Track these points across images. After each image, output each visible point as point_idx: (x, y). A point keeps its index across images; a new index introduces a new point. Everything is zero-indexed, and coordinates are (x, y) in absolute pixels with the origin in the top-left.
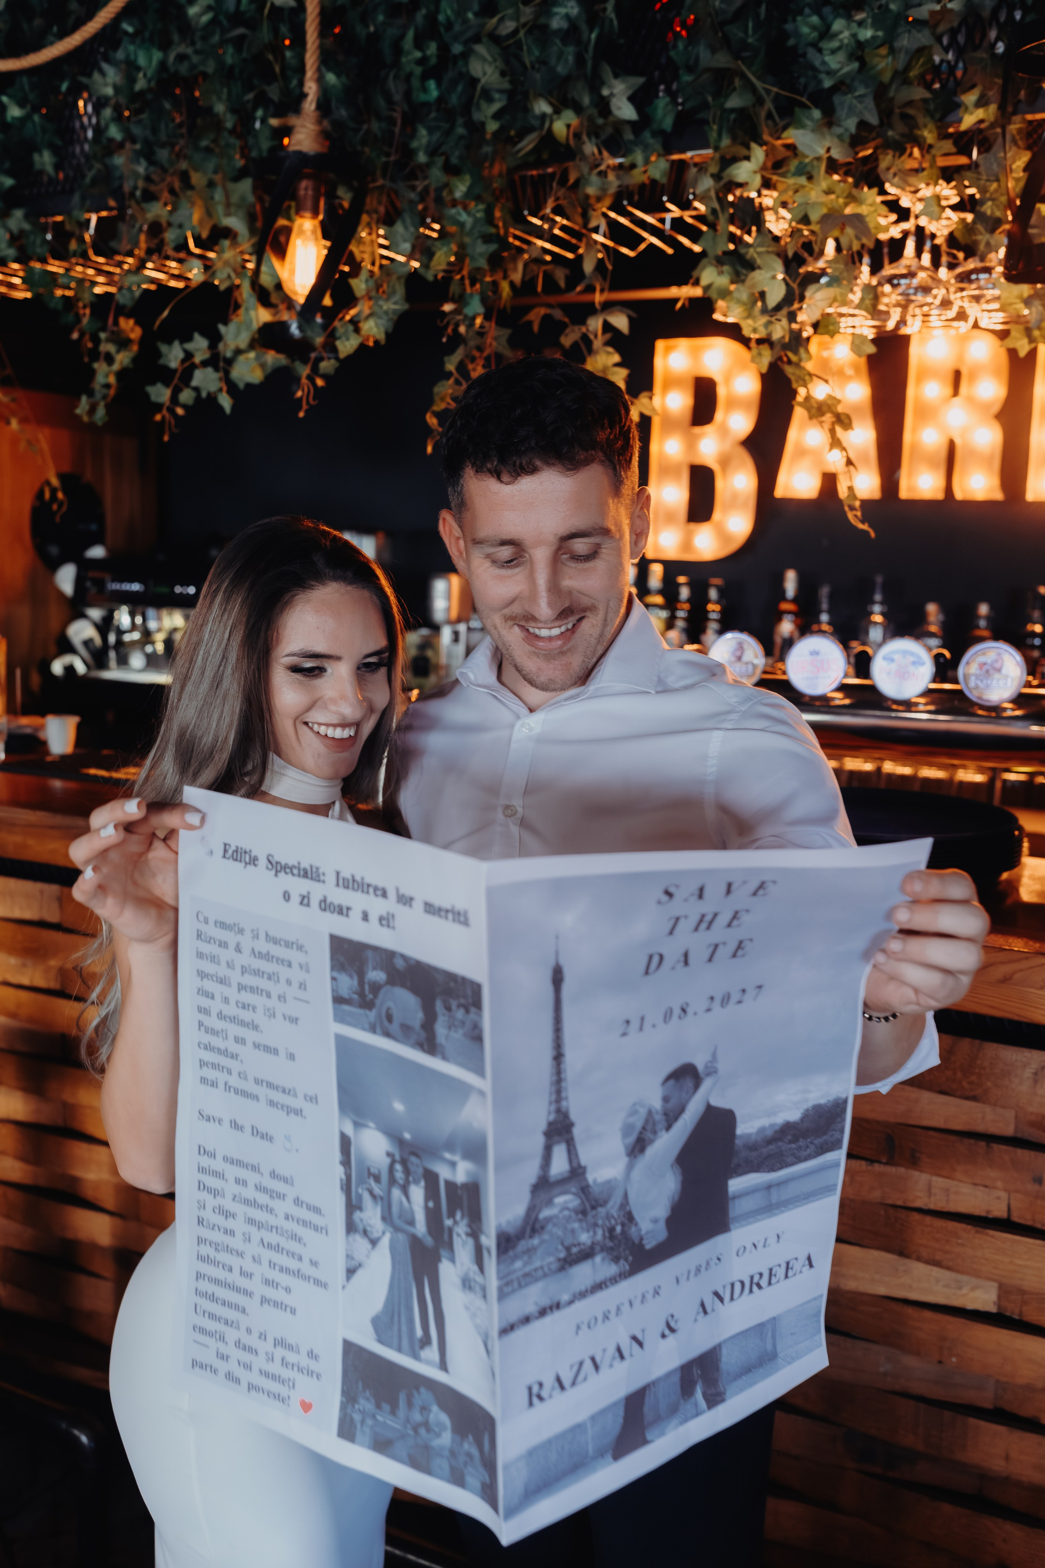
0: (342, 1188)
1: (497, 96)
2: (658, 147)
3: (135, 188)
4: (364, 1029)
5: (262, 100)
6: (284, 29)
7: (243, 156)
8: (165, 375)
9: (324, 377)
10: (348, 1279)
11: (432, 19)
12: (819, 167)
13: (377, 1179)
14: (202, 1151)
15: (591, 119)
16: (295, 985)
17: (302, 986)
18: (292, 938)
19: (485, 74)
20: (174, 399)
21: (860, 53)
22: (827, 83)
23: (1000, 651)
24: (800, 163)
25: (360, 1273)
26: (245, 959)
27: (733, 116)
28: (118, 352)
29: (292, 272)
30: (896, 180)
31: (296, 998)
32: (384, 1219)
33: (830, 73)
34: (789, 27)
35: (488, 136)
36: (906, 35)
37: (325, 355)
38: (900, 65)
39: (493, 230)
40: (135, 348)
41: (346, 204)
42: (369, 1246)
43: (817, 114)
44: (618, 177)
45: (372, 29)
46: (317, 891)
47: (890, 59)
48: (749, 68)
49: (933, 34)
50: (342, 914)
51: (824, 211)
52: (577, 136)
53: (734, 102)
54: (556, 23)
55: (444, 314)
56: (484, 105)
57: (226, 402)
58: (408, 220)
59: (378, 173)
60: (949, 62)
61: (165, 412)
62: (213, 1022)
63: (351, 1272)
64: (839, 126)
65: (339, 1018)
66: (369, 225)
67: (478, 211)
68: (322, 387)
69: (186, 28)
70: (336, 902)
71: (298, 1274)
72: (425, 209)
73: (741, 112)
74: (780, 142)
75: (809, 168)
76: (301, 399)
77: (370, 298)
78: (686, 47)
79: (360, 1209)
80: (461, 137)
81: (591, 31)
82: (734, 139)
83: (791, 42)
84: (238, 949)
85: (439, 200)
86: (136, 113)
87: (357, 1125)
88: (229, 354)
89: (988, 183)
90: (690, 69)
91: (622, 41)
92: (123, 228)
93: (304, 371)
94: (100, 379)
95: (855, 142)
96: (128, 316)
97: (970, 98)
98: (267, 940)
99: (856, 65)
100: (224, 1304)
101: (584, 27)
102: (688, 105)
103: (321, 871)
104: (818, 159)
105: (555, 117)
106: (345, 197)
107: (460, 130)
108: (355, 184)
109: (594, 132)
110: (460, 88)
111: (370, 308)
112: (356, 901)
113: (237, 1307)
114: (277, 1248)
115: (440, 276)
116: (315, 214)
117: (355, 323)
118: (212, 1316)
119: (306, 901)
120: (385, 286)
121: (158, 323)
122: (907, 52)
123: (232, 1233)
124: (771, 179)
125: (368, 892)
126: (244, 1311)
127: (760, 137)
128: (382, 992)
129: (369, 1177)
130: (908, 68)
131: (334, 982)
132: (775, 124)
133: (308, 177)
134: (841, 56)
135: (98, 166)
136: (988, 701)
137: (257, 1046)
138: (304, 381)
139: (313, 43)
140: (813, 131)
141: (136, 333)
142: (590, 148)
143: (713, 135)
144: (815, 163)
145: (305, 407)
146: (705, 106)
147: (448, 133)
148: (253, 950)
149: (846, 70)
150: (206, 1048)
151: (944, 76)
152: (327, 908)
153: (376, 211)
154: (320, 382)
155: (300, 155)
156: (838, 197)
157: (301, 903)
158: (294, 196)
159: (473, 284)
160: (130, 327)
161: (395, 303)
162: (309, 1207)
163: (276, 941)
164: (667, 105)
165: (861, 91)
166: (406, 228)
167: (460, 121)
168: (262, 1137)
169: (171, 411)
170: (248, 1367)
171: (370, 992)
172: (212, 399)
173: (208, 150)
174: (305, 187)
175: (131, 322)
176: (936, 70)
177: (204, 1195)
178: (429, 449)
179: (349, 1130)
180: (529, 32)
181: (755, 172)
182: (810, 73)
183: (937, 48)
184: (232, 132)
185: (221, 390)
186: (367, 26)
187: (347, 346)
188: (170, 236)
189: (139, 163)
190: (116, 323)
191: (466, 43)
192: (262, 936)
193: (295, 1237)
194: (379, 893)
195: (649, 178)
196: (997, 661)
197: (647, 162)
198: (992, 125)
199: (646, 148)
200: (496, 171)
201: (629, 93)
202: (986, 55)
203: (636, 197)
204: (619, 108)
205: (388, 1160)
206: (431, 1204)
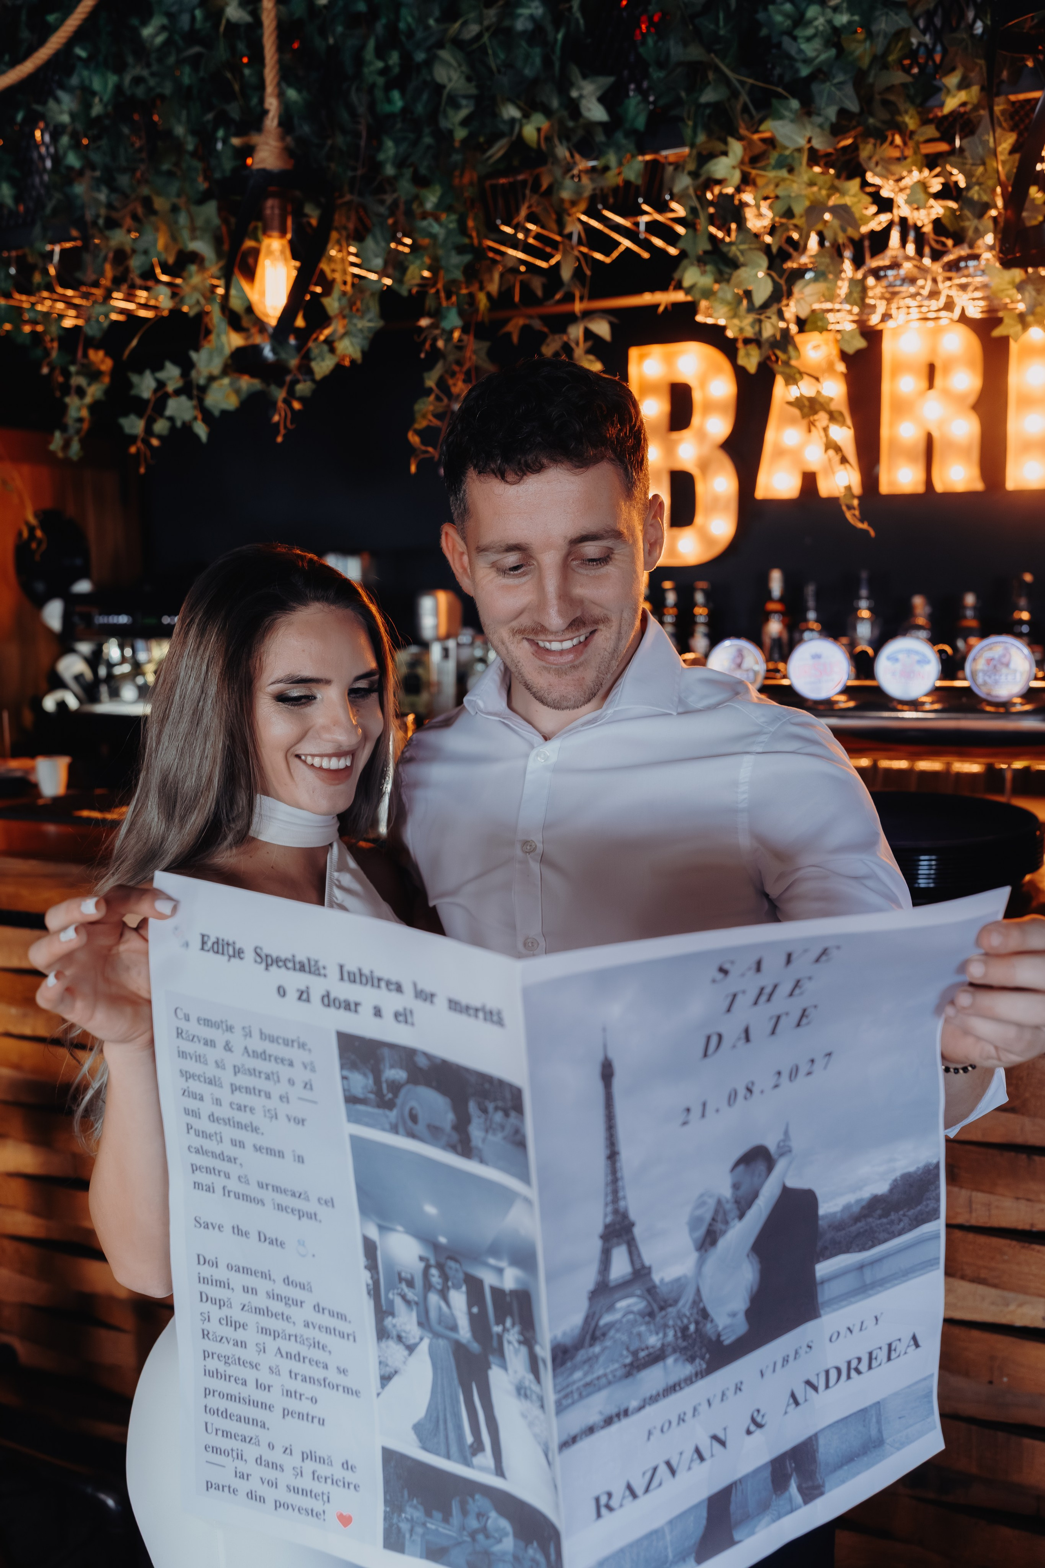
1: (464, 102)
2: (632, 147)
3: (98, 216)
5: (223, 119)
6: (241, 46)
7: (207, 178)
8: (138, 406)
9: (301, 399)
11: (392, 29)
12: (800, 159)
15: (561, 122)
16: (299, 1085)
17: (308, 1086)
19: (450, 80)
20: (149, 431)
21: (836, 39)
22: (805, 72)
23: (1007, 645)
24: (781, 155)
27: (708, 111)
28: (89, 384)
29: (263, 294)
30: (879, 169)
31: (300, 1099)
33: (807, 61)
34: (761, 16)
35: (457, 144)
36: (884, 18)
37: (300, 377)
38: (879, 48)
39: (466, 241)
40: (107, 380)
41: (314, 222)
43: (795, 104)
44: (592, 180)
45: (331, 41)
47: (868, 44)
48: (723, 60)
49: (911, 15)
51: (807, 203)
52: (548, 139)
53: (708, 96)
54: (520, 25)
55: (421, 329)
56: (450, 112)
57: (201, 430)
58: (378, 236)
59: (346, 188)
60: (926, 45)
61: (139, 444)
64: (819, 115)
66: (338, 242)
67: (451, 222)
68: (299, 411)
69: (140, 49)
70: (342, 998)
71: (324, 1383)
72: (395, 223)
73: (716, 106)
74: (756, 137)
75: (789, 160)
76: (278, 424)
77: (344, 317)
78: (656, 43)
79: (392, 1314)
80: (429, 147)
81: (557, 31)
82: (710, 134)
83: (764, 32)
85: (409, 213)
86: (93, 139)
88: (202, 381)
89: (974, 168)
90: (661, 65)
91: (589, 40)
92: (87, 258)
93: (280, 394)
94: (72, 413)
95: (836, 131)
96: (97, 348)
97: (952, 80)
99: (833, 52)
100: (239, 1420)
101: (549, 28)
102: (661, 103)
104: (799, 150)
105: (524, 121)
106: (313, 216)
107: (428, 140)
108: (323, 200)
109: (565, 135)
110: (425, 97)
111: (345, 327)
113: (255, 1422)
114: (298, 1357)
115: (414, 290)
116: (283, 233)
117: (330, 343)
118: (227, 1434)
120: (359, 304)
121: (127, 353)
122: (886, 35)
123: (244, 1345)
124: (750, 173)
125: (379, 987)
126: (264, 1426)
127: (738, 132)
130: (887, 51)
131: (345, 1082)
132: (751, 117)
133: (273, 195)
134: (817, 44)
135: (57, 196)
136: (997, 697)
138: (280, 404)
139: (272, 58)
140: (792, 121)
141: (106, 365)
142: (562, 152)
143: (688, 132)
144: (796, 155)
145: (282, 431)
146: (679, 102)
147: (415, 143)
149: (823, 57)
151: (921, 61)
152: (332, 1004)
153: (345, 228)
154: (297, 405)
155: (265, 173)
156: (820, 189)
158: (259, 215)
159: (448, 297)
160: (100, 359)
161: (370, 321)
164: (638, 103)
165: (840, 78)
166: (377, 243)
167: (427, 130)
169: (146, 442)
170: (273, 1484)
172: (187, 427)
173: (170, 174)
174: (271, 206)
175: (101, 354)
176: (913, 54)
178: (413, 468)
180: (494, 35)
181: (734, 167)
182: (786, 62)
183: (915, 30)
184: (194, 154)
185: (195, 418)
186: (326, 39)
187: (323, 367)
188: (135, 263)
189: (99, 191)
190: (86, 355)
191: (429, 50)
193: (317, 1345)
194: (391, 987)
195: (623, 180)
196: (1004, 656)
197: (620, 164)
198: (976, 108)
199: (619, 149)
200: (466, 179)
201: (599, 93)
202: (965, 36)
203: (611, 200)
204: (589, 110)
205: (422, 1265)
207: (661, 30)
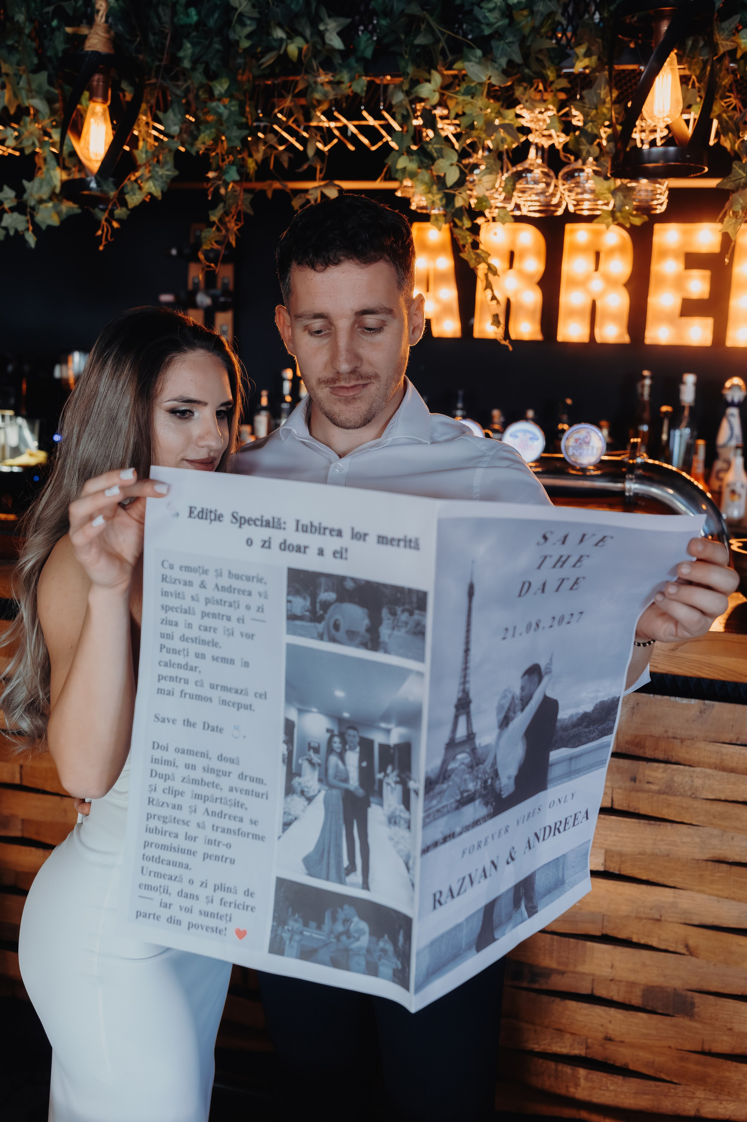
0: (284, 761)
4: (313, 638)
10: (284, 830)
13: (317, 750)
14: (156, 746)
16: (254, 608)
17: (260, 609)
18: (252, 573)
25: (295, 824)
26: (210, 592)
31: (253, 619)
32: (320, 780)
42: (306, 803)
46: (277, 536)
50: (300, 552)
62: (175, 644)
63: (287, 825)
65: (291, 631)
70: (295, 543)
71: (239, 832)
79: (299, 775)
84: (203, 585)
87: (301, 711)
98: (229, 577)
100: (169, 863)
103: (282, 521)
112: (314, 541)
113: (181, 865)
114: (221, 815)
118: (157, 875)
119: (267, 544)
123: (180, 807)
125: (324, 534)
126: (187, 867)
128: (332, 608)
129: (309, 750)
131: (289, 604)
137: (215, 659)
148: (217, 585)
150: (166, 665)
152: (287, 548)
157: (263, 546)
162: (252, 780)
163: (238, 577)
168: (213, 730)
170: (189, 910)
171: (320, 609)
177: (156, 780)
179: (293, 715)
192: (225, 574)
193: (237, 804)
194: (334, 533)
205: (328, 735)
206: (364, 764)
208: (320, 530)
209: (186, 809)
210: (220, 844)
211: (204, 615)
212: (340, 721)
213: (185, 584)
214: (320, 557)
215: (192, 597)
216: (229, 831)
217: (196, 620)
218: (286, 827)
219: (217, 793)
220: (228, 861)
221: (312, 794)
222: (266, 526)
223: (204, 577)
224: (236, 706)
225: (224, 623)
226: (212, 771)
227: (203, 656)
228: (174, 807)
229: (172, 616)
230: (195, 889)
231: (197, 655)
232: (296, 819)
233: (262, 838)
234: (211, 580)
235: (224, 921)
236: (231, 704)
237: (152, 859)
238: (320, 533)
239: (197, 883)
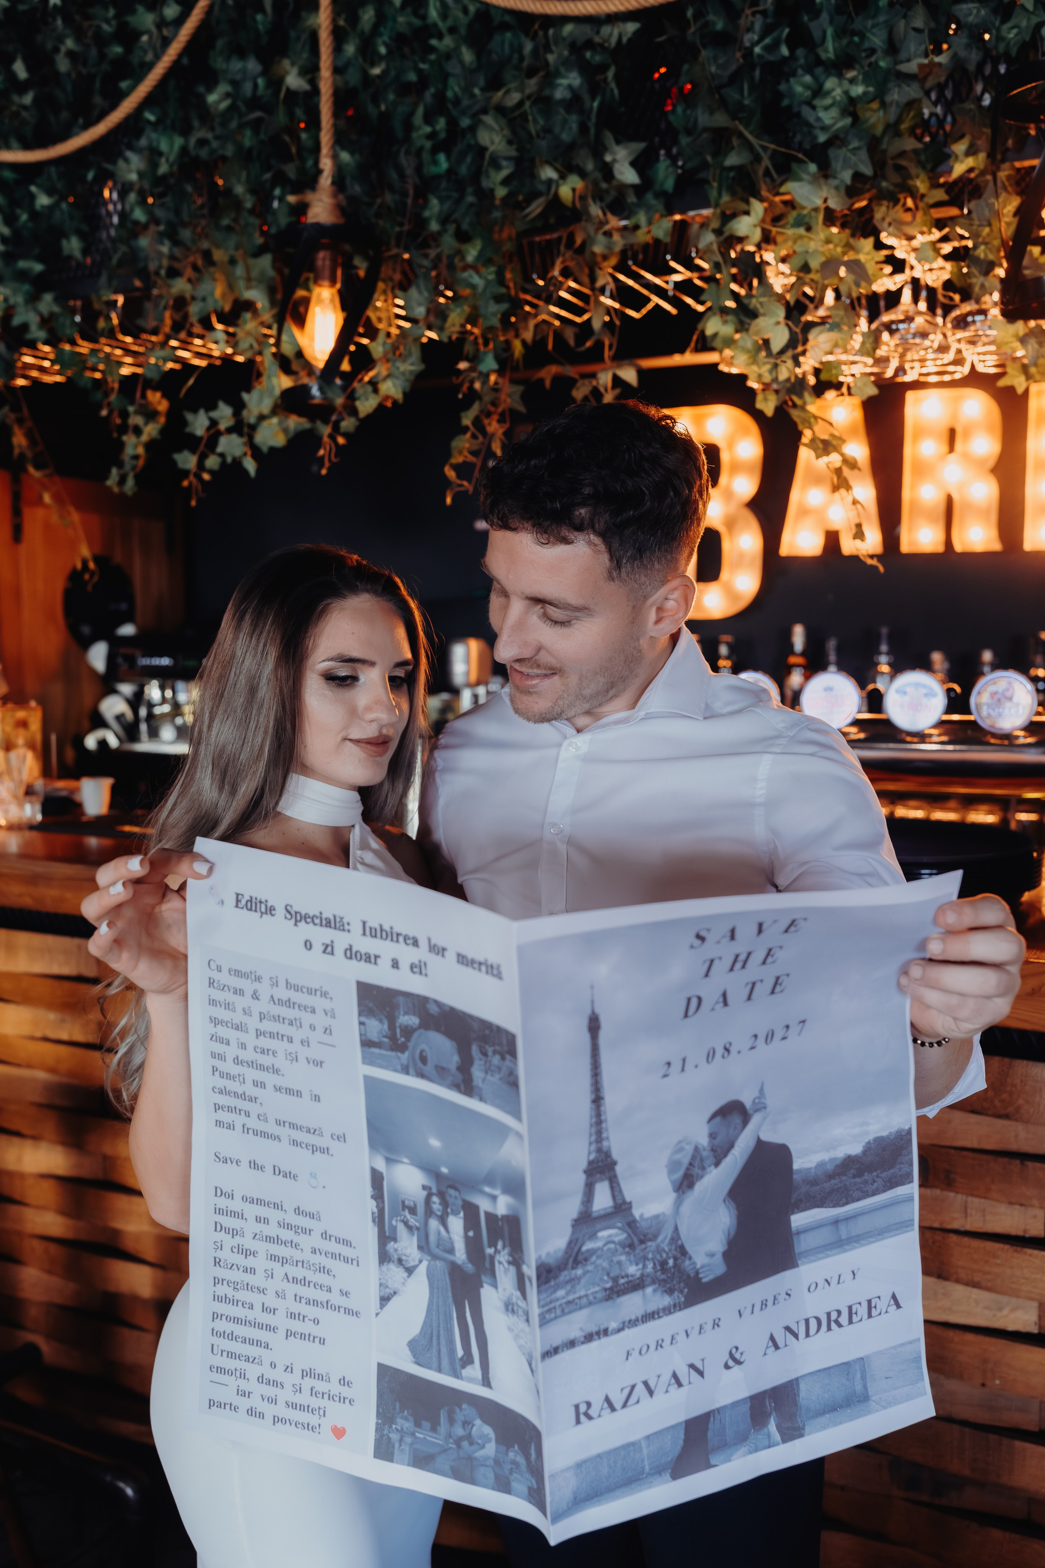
0: (374, 1221)
1: (504, 163)
2: (661, 208)
3: (160, 267)
4: (395, 1070)
5: (280, 179)
6: (299, 112)
7: (263, 233)
8: (191, 443)
9: (345, 435)
10: (382, 1306)
11: (440, 97)
12: (817, 218)
13: (413, 1211)
14: (219, 1192)
15: (596, 184)
16: (320, 1030)
17: (327, 1031)
18: (314, 985)
19: (492, 143)
20: (201, 466)
21: (852, 109)
22: (822, 138)
23: (1011, 679)
24: (799, 215)
25: (394, 1300)
26: (264, 1005)
27: (732, 174)
28: (146, 424)
29: (312, 339)
30: (891, 229)
31: (320, 1043)
32: (420, 1248)
33: (824, 128)
34: (783, 87)
36: (897, 89)
37: (345, 415)
38: (892, 118)
39: (503, 290)
40: (162, 420)
41: (362, 273)
42: (405, 1275)
43: (813, 168)
44: (623, 237)
45: (383, 108)
46: (341, 940)
47: (881, 113)
48: (746, 127)
49: (922, 87)
50: (370, 962)
51: (823, 259)
52: (583, 198)
53: (733, 160)
54: (559, 94)
55: (460, 372)
56: (492, 173)
57: (250, 466)
58: (422, 287)
59: (393, 242)
60: (937, 116)
61: (192, 478)
62: (229, 1067)
63: (385, 1300)
64: (835, 178)
65: (368, 1060)
66: (384, 295)
67: (490, 274)
68: (344, 445)
69: (205, 114)
70: (363, 951)
71: (327, 1305)
72: (438, 276)
73: (739, 169)
74: (777, 199)
75: (807, 220)
76: (323, 457)
77: (388, 361)
78: (684, 111)
79: (395, 1240)
80: (472, 205)
81: (593, 100)
82: (733, 195)
83: (786, 102)
84: (255, 996)
85: (451, 267)
86: (158, 198)
87: (389, 1161)
88: (252, 420)
89: (979, 227)
90: (689, 132)
91: (623, 109)
92: (148, 306)
93: (326, 430)
94: (129, 451)
95: (852, 192)
96: (155, 389)
97: (960, 148)
98: (287, 988)
99: (848, 121)
100: (244, 1341)
101: (586, 97)
102: (689, 165)
103: (345, 921)
104: (816, 210)
105: (561, 182)
106: (362, 269)
107: (470, 199)
109: (599, 196)
110: (469, 159)
111: (388, 369)
112: (386, 949)
113: (259, 1343)
114: (304, 1282)
115: (454, 337)
116: (333, 282)
117: (374, 385)
118: (231, 1355)
119: (329, 949)
120: (402, 349)
121: (184, 391)
122: (898, 104)
123: (253, 1271)
124: (770, 231)
125: (397, 941)
126: (267, 1346)
127: (759, 193)
128: (415, 1035)
129: (403, 1210)
130: (899, 120)
131: (362, 1027)
132: (773, 180)
133: (325, 247)
134: (834, 112)
135: (123, 248)
136: (1000, 729)
137: (278, 1089)
138: (326, 439)
139: (327, 123)
140: (810, 183)
141: (163, 406)
142: (595, 210)
143: (713, 194)
144: (813, 214)
145: (327, 464)
146: (705, 165)
147: (458, 201)
148: (273, 997)
149: (840, 125)
150: (221, 1092)
151: (933, 130)
152: (354, 956)
153: (391, 279)
154: (341, 441)
155: (319, 227)
156: (836, 246)
157: (324, 952)
158: (312, 267)
159: (486, 344)
160: (157, 400)
161: (412, 364)
162: (338, 1241)
163: (297, 988)
164: (667, 167)
165: (855, 144)
166: (420, 292)
167: (470, 190)
168: (285, 1176)
169: (198, 476)
170: (273, 1401)
171: (401, 1036)
172: (237, 463)
173: (229, 229)
174: (323, 258)
175: (158, 395)
176: (925, 124)
177: (222, 1236)
178: (449, 501)
179: (380, 1165)
180: (534, 103)
182: (805, 129)
183: (926, 101)
184: (252, 212)
185: (245, 454)
186: (378, 106)
187: (366, 405)
188: (194, 310)
189: (162, 243)
190: (144, 396)
191: (474, 116)
192: (282, 983)
193: (322, 1270)
194: (409, 942)
195: (653, 238)
196: (1006, 689)
197: (650, 223)
198: (983, 173)
199: (649, 209)
200: (505, 235)
201: (630, 159)
202: (972, 106)
203: (641, 257)
204: (622, 173)
205: (425, 1193)
206: (471, 1234)
207: (689, 100)
208: (391, 936)
209: (260, 1272)
210: (306, 1319)
211: (259, 1033)
212: (437, 1176)
213: (235, 993)
214: (395, 971)
215: (244, 1010)
216: (315, 1303)
217: (250, 1039)
218: (384, 1303)
219: (297, 1255)
220: (317, 1340)
221: (412, 1264)
222: (326, 926)
223: (256, 985)
224: (310, 1148)
225: (285, 1044)
226: (289, 1227)
227: (263, 1085)
228: (246, 1270)
229: (222, 1031)
230: (278, 1374)
231: (255, 1084)
232: (395, 1293)
233: (357, 1314)
234: (265, 989)
235: (317, 1416)
236: (304, 1146)
237: (222, 1334)
238: (392, 940)
239: (280, 1368)
